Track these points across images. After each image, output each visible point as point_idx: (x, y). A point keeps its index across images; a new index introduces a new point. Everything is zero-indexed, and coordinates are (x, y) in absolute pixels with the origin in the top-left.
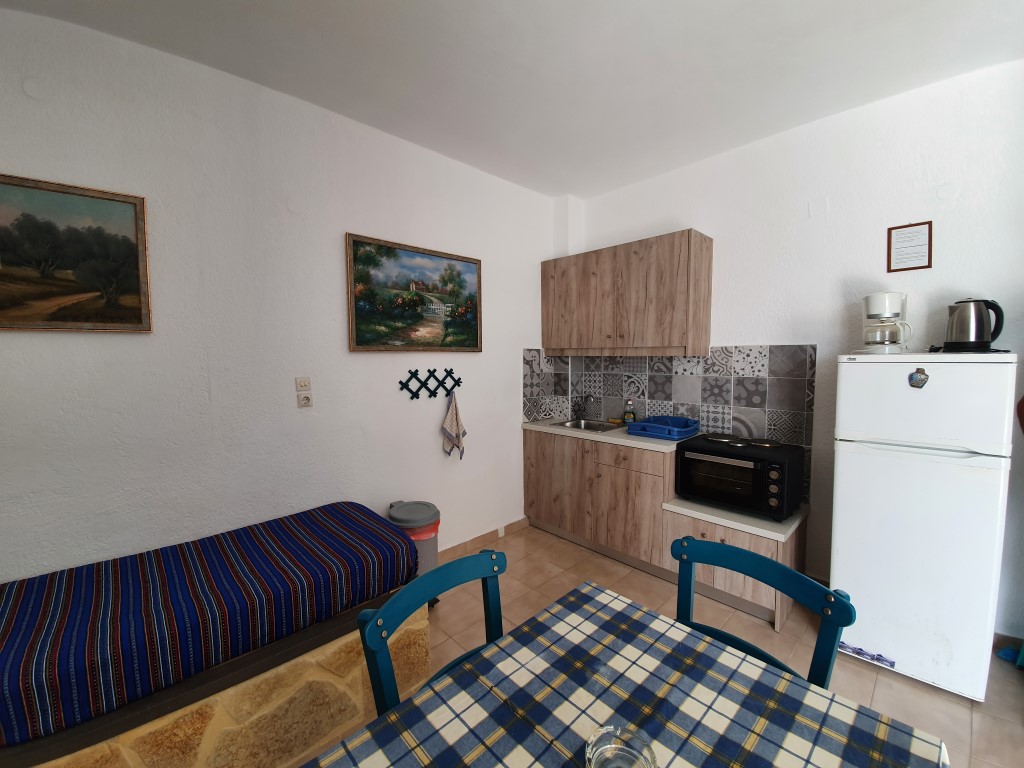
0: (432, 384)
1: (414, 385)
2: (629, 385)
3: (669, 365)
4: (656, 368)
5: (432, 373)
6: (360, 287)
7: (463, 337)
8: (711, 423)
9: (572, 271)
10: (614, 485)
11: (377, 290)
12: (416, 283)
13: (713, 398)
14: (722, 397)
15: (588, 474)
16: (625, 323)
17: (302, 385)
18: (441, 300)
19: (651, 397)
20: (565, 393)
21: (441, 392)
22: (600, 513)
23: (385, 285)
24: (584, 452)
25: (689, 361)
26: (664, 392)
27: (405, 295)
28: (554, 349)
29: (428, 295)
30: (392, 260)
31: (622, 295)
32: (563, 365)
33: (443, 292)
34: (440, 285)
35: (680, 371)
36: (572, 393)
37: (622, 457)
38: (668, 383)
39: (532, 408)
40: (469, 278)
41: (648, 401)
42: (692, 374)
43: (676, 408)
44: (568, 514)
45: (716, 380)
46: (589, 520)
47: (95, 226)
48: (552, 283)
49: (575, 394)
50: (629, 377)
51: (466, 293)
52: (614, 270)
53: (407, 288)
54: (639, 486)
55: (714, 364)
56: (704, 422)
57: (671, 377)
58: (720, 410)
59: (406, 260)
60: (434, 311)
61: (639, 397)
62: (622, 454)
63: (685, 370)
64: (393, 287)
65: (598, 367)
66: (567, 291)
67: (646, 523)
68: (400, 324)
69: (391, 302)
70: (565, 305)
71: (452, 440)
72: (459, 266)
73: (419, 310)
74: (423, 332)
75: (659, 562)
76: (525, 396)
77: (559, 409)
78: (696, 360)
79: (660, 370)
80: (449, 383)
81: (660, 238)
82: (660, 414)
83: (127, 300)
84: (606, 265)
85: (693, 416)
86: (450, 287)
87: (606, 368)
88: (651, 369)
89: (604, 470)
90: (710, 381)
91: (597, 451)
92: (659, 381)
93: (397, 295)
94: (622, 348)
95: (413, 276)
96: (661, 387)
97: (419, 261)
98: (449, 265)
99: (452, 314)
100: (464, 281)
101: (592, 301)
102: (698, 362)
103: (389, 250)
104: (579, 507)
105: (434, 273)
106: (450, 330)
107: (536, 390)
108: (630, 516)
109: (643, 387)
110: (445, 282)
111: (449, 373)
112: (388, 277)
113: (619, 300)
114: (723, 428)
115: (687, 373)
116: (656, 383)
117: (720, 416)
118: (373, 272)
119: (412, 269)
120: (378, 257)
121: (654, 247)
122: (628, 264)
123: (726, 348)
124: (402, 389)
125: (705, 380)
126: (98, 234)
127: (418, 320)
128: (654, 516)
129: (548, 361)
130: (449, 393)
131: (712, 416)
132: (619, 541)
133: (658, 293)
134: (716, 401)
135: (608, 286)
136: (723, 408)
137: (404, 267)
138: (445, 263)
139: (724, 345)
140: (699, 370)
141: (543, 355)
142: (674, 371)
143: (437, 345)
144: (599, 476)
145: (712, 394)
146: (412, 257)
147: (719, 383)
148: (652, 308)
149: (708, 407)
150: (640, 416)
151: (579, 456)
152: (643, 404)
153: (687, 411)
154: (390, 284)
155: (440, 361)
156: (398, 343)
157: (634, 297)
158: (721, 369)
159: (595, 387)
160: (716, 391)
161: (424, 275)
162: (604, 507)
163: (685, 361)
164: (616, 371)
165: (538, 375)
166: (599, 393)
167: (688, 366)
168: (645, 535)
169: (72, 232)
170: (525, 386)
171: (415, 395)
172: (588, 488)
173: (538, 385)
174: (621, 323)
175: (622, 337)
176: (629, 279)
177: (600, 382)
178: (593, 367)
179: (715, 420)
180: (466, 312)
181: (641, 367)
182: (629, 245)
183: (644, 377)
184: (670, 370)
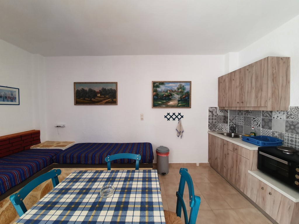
0: (174, 117)
1: (169, 117)
2: (254, 122)
3: (270, 114)
4: (265, 115)
5: (174, 114)
6: (155, 93)
7: (184, 104)
8: (290, 142)
9: (227, 80)
10: (233, 158)
11: (159, 93)
12: (170, 90)
13: (291, 130)
14: (295, 130)
15: (225, 153)
16: (244, 98)
17: (142, 116)
18: (177, 94)
19: (263, 127)
20: (227, 123)
21: (177, 119)
22: (228, 168)
23: (161, 92)
24: (224, 144)
25: (279, 113)
26: (268, 125)
27: (166, 94)
28: (222, 107)
29: (173, 93)
30: (163, 85)
31: (243, 86)
32: (226, 113)
33: (178, 92)
34: (177, 90)
35: (276, 117)
36: (230, 123)
37: (236, 149)
38: (270, 122)
39: (212, 126)
40: (187, 87)
41: (261, 129)
42: (281, 118)
43: (273, 134)
44: (219, 165)
45: (292, 122)
46: (225, 170)
47: (111, 88)
48: (221, 84)
49: (231, 123)
50: (254, 118)
51: (186, 91)
52: (240, 77)
53: (167, 92)
54: (240, 161)
55: (291, 115)
56: (286, 141)
57: (271, 119)
58: (294, 136)
59: (167, 85)
60: (175, 97)
61: (258, 127)
62: (235, 147)
63: (278, 117)
64: (163, 92)
65: (242, 114)
66: (225, 87)
67: (243, 176)
68: (165, 101)
69: (162, 96)
70: (225, 92)
71: (180, 133)
72: (183, 84)
73: (170, 97)
74: (171, 103)
75: (246, 194)
76: (209, 122)
77: (225, 128)
78: (283, 112)
79: (267, 116)
80: (179, 117)
81: (256, 63)
82: (266, 135)
83: (114, 100)
84: (237, 76)
85: (281, 138)
86: (180, 90)
87: (245, 114)
88: (263, 115)
89: (230, 152)
90: (289, 122)
91: (228, 145)
92: (266, 121)
93: (164, 94)
94: (243, 107)
95: (169, 89)
96: (267, 123)
97: (171, 84)
98: (180, 84)
99: (181, 98)
100: (185, 88)
101: (233, 90)
102: (284, 113)
103: (162, 83)
104: (222, 164)
105: (175, 87)
106: (180, 102)
107: (214, 121)
108: (237, 172)
109: (260, 123)
110: (178, 89)
111: (179, 114)
112: (162, 90)
113: (242, 88)
114: (296, 145)
115: (279, 118)
116: (265, 122)
117: (294, 139)
118: (158, 89)
119: (169, 87)
120: (159, 85)
121: (254, 67)
122: (245, 74)
123: (297, 107)
124: (165, 118)
125: (287, 122)
126: (111, 89)
127: (170, 100)
128: (246, 175)
129: (221, 111)
130: (179, 119)
131: (290, 139)
132: (234, 180)
133: (256, 85)
134: (292, 132)
135: (238, 84)
136: (296, 136)
137: (166, 87)
138: (179, 84)
139: (296, 106)
140: (284, 117)
141: (218, 109)
142: (273, 117)
143: (175, 106)
144: (228, 154)
145: (290, 128)
146: (169, 84)
147: (294, 124)
148: (254, 91)
149: (288, 134)
150: (257, 135)
151: (222, 146)
152: (260, 130)
153: (278, 135)
154: (162, 91)
155: (177, 111)
156: (164, 106)
157: (247, 87)
158: (295, 117)
159: (241, 121)
160: (292, 127)
161: (172, 88)
162: (230, 166)
163: (278, 113)
164: (249, 116)
165: (216, 116)
166: (242, 124)
167: (279, 115)
168: (242, 181)
169: (108, 89)
170: (209, 119)
171: (169, 119)
172: (225, 157)
173: (215, 119)
174: (242, 98)
175: (242, 102)
176: (245, 80)
177: (243, 119)
178: (240, 114)
179: (292, 141)
180: (186, 97)
181: (259, 115)
182: (245, 68)
183: (260, 119)
184: (271, 116)
